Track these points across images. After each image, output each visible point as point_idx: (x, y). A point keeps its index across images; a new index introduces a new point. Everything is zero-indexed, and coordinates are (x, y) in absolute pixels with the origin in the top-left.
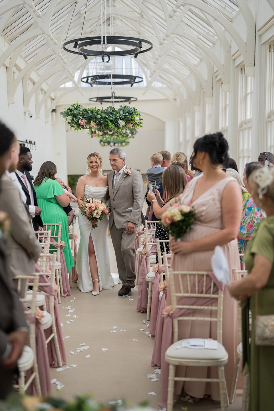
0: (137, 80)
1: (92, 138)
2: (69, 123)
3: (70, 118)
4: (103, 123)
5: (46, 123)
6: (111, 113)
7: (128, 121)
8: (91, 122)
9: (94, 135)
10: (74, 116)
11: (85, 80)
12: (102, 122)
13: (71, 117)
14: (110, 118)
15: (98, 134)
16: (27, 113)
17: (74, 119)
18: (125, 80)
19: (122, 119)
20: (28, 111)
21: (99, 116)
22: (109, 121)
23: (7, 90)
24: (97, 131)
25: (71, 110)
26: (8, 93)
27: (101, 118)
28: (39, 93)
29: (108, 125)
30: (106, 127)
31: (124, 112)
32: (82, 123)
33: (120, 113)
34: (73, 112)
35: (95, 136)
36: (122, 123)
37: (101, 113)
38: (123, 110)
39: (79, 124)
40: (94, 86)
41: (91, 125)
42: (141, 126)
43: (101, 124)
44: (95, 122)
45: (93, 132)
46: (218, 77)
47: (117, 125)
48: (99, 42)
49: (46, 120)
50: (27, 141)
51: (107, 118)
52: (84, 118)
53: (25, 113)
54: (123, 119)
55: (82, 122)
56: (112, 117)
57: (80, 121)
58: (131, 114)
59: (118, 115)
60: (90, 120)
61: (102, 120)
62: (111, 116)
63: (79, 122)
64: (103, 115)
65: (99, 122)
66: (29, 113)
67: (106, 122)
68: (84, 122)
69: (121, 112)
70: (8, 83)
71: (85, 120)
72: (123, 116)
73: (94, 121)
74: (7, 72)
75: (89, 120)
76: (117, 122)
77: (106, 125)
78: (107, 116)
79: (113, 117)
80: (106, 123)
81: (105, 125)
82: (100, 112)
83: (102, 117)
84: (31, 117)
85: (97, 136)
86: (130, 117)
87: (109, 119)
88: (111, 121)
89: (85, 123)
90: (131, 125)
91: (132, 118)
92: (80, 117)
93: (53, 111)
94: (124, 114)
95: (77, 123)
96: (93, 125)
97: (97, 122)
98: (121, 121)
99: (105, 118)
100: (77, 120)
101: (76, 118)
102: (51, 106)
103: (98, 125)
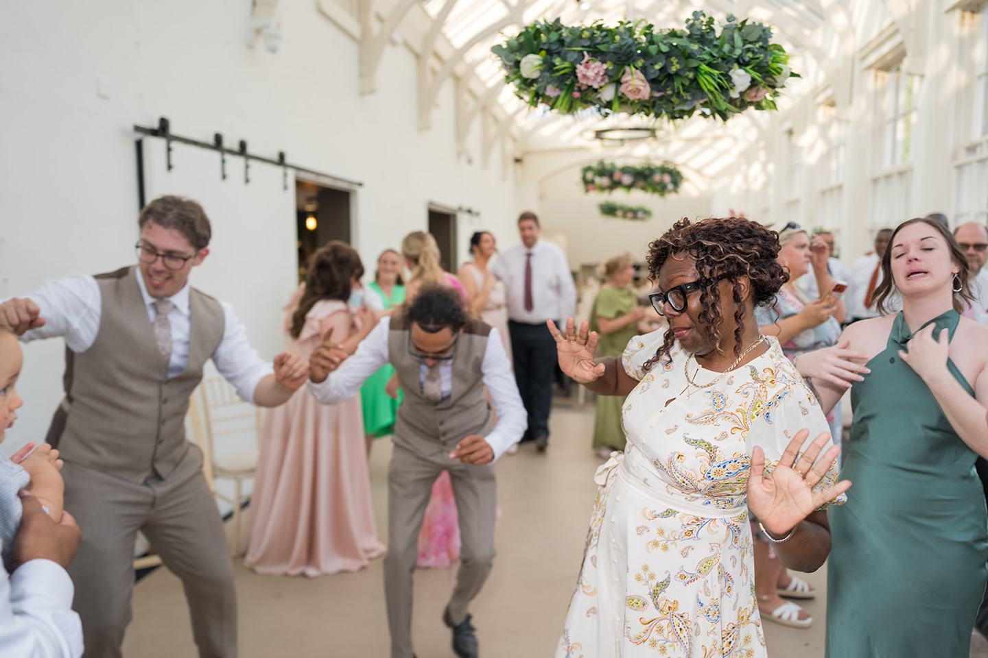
3: (534, 60)
4: (677, 74)
5: (502, 180)
6: (705, 38)
8: (625, 72)
9: (591, 187)
12: (673, 69)
13: (540, 57)
14: (703, 58)
15: (599, 185)
17: (555, 62)
19: (742, 62)
20: (465, 151)
21: (664, 47)
22: (704, 67)
24: (597, 179)
27: (670, 54)
29: (695, 81)
31: (745, 41)
32: (591, 74)
33: (731, 42)
35: (594, 190)
36: (741, 79)
41: (624, 85)
43: (671, 77)
44: (644, 70)
45: (588, 181)
46: (866, 59)
50: (460, 208)
52: (599, 54)
53: (459, 153)
54: (746, 64)
55: (591, 72)
56: (709, 53)
57: (580, 68)
58: (766, 49)
59: (727, 48)
60: (623, 65)
61: (674, 60)
62: (704, 49)
63: (573, 72)
64: (681, 42)
65: (663, 70)
66: (465, 156)
67: (690, 70)
68: (597, 73)
71: (604, 63)
72: (744, 51)
73: (638, 69)
76: (725, 74)
77: (687, 83)
78: (693, 48)
79: (713, 54)
80: (691, 75)
81: (683, 85)
83: (674, 50)
85: (597, 191)
87: (702, 61)
89: (601, 73)
91: (774, 65)
92: (581, 52)
93: (518, 161)
94: (744, 45)
95: (568, 81)
96: (636, 82)
97: (656, 71)
98: (741, 72)
99: (686, 56)
100: (567, 64)
101: (564, 59)
102: (511, 150)
103: (654, 82)
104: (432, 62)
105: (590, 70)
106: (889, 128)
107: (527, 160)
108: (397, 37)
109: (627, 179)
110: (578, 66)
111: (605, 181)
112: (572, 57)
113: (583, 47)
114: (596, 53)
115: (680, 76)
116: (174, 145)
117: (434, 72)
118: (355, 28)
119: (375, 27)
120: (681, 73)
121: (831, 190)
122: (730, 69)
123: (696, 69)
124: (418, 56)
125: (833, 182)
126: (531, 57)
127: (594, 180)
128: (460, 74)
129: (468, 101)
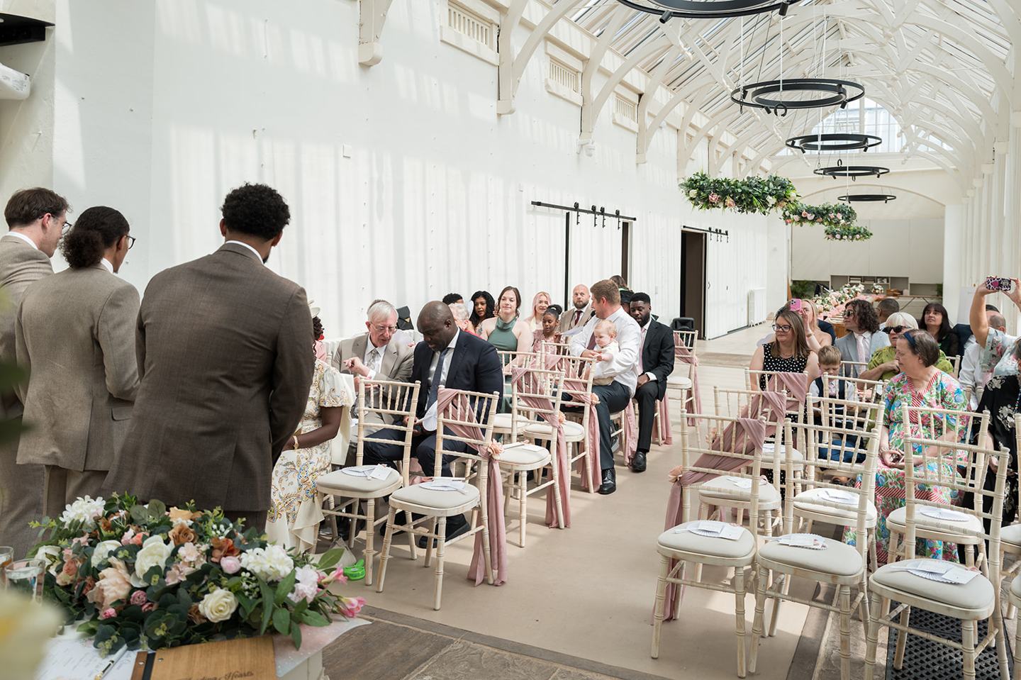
0: (871, 141)
2: (692, 199)
3: (693, 193)
4: (745, 199)
6: (756, 186)
7: (780, 198)
8: (726, 198)
10: (701, 189)
11: (790, 143)
13: (695, 190)
14: (755, 193)
17: (702, 193)
18: (850, 142)
19: (771, 194)
21: (740, 190)
25: (696, 181)
26: (678, 164)
27: (742, 193)
29: (751, 202)
31: (774, 185)
33: (768, 186)
34: (699, 184)
36: (771, 200)
37: (742, 186)
38: (773, 183)
39: (708, 201)
40: (808, 152)
44: (732, 198)
47: (765, 204)
48: (777, 89)
50: (710, 229)
51: (750, 193)
52: (716, 192)
54: (773, 195)
55: (714, 198)
56: (758, 192)
57: (710, 197)
59: (766, 188)
61: (743, 195)
62: (756, 190)
63: (708, 197)
64: (746, 188)
65: (739, 198)
68: (716, 197)
69: (771, 184)
71: (718, 195)
72: (773, 190)
74: (678, 136)
75: (724, 194)
76: (765, 199)
77: (749, 203)
78: (751, 190)
80: (749, 200)
81: (747, 203)
82: (739, 184)
83: (743, 191)
86: (784, 192)
87: (753, 195)
88: (757, 197)
89: (717, 199)
90: (785, 203)
91: (786, 194)
100: (705, 195)
101: (704, 192)
108: (664, 124)
109: (810, 217)
111: (796, 218)
116: (580, 213)
117: (690, 137)
118: (636, 127)
119: (649, 122)
123: (752, 198)
124: (678, 131)
127: (790, 216)
128: (712, 135)
129: (719, 150)
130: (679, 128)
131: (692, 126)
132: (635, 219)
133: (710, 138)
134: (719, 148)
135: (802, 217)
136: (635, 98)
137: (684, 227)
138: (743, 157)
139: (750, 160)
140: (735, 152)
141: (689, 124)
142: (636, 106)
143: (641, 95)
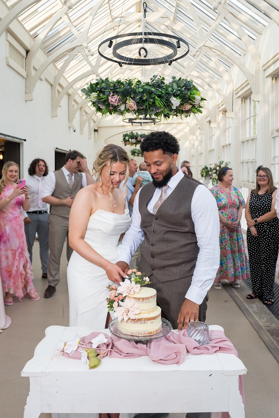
1: (126, 146)
2: (94, 103)
3: (94, 95)
4: (146, 100)
5: (89, 139)
7: (185, 99)
8: (127, 99)
9: (127, 143)
10: (101, 91)
12: (144, 98)
13: (97, 93)
14: (158, 93)
15: (131, 142)
16: (71, 128)
17: (101, 96)
19: (176, 95)
20: (72, 127)
21: (141, 90)
22: (156, 97)
23: (52, 105)
24: (130, 140)
26: (52, 107)
27: (143, 92)
28: (84, 115)
29: (154, 103)
30: (151, 106)
31: (178, 86)
32: (113, 100)
33: (172, 87)
34: (100, 86)
35: (129, 144)
36: (175, 102)
37: (144, 86)
38: (177, 83)
39: (109, 104)
41: (127, 105)
42: (201, 112)
43: (144, 101)
45: (126, 140)
46: (238, 94)
47: (168, 105)
49: (89, 137)
51: (153, 92)
52: (117, 92)
53: (70, 128)
54: (178, 95)
55: (114, 99)
57: (110, 98)
58: (189, 90)
59: (170, 89)
60: (126, 96)
61: (145, 94)
62: (159, 90)
63: (108, 100)
64: (147, 88)
65: (141, 98)
66: (73, 128)
67: (152, 98)
68: (116, 100)
69: (175, 86)
70: (52, 99)
71: (118, 96)
72: (177, 91)
73: (132, 98)
74: (52, 89)
75: (124, 95)
76: (168, 100)
77: (151, 104)
78: (153, 90)
79: (162, 92)
80: (152, 100)
81: (149, 104)
82: (142, 85)
83: (145, 91)
84: (75, 131)
85: (130, 145)
86: (189, 94)
87: (156, 95)
88: (159, 96)
89: (118, 100)
91: (191, 96)
92: (110, 92)
93: (96, 131)
94: (178, 88)
95: (106, 103)
96: (131, 103)
97: (138, 99)
98: (175, 99)
99: (150, 93)
100: (105, 96)
102: (93, 126)
103: (138, 103)
104: (58, 87)
105: (113, 99)
106: (248, 121)
107: (99, 130)
108: (43, 77)
110: (109, 97)
111: (134, 141)
112: (107, 93)
113: (111, 90)
114: (115, 92)
115: (147, 100)
117: (59, 92)
118: (24, 73)
119: (33, 73)
120: (148, 99)
121: (226, 146)
122: (170, 98)
123: (154, 98)
124: (51, 85)
125: (227, 143)
126: (93, 93)
127: (129, 140)
128: (70, 93)
129: (74, 105)
130: (52, 83)
131: (60, 85)
132: (25, 140)
133: (69, 95)
134: (73, 103)
135: (137, 141)
136: (24, 53)
137: (57, 148)
138: (85, 111)
139: (88, 114)
140: (81, 107)
141: (58, 84)
142: (24, 59)
143: (27, 52)
